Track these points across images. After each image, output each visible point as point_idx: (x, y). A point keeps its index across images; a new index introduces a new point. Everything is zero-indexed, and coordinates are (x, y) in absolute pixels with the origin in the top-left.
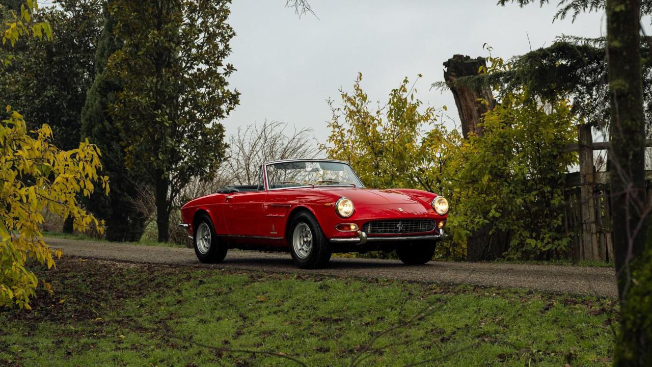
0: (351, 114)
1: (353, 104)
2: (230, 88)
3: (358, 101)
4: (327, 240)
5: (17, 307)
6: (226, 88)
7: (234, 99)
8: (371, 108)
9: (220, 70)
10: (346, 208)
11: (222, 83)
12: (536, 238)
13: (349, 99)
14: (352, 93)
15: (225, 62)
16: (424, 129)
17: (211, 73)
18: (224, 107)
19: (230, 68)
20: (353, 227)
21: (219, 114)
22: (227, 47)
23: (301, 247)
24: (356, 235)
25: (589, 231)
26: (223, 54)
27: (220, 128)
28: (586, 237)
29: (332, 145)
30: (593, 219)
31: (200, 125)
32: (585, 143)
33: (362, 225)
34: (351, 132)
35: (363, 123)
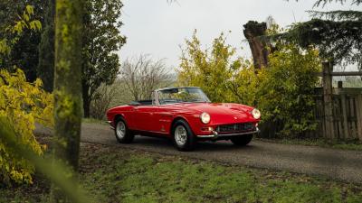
0: (192, 52)
1: (192, 46)
2: (121, 34)
3: (194, 45)
4: (195, 136)
5: (25, 183)
6: (119, 35)
7: (123, 40)
8: (202, 48)
9: (115, 25)
10: (206, 119)
11: (117, 32)
12: (299, 123)
13: (190, 43)
14: (191, 40)
15: (117, 20)
16: (232, 60)
17: (110, 27)
18: (118, 45)
19: (121, 23)
20: (210, 129)
21: (115, 48)
22: (119, 13)
23: (180, 139)
24: (212, 133)
25: (329, 121)
26: (117, 16)
27: (116, 56)
28: (327, 123)
29: (182, 69)
30: (331, 113)
31: (105, 54)
32: (327, 72)
33: (215, 128)
34: (191, 61)
35: (198, 57)
